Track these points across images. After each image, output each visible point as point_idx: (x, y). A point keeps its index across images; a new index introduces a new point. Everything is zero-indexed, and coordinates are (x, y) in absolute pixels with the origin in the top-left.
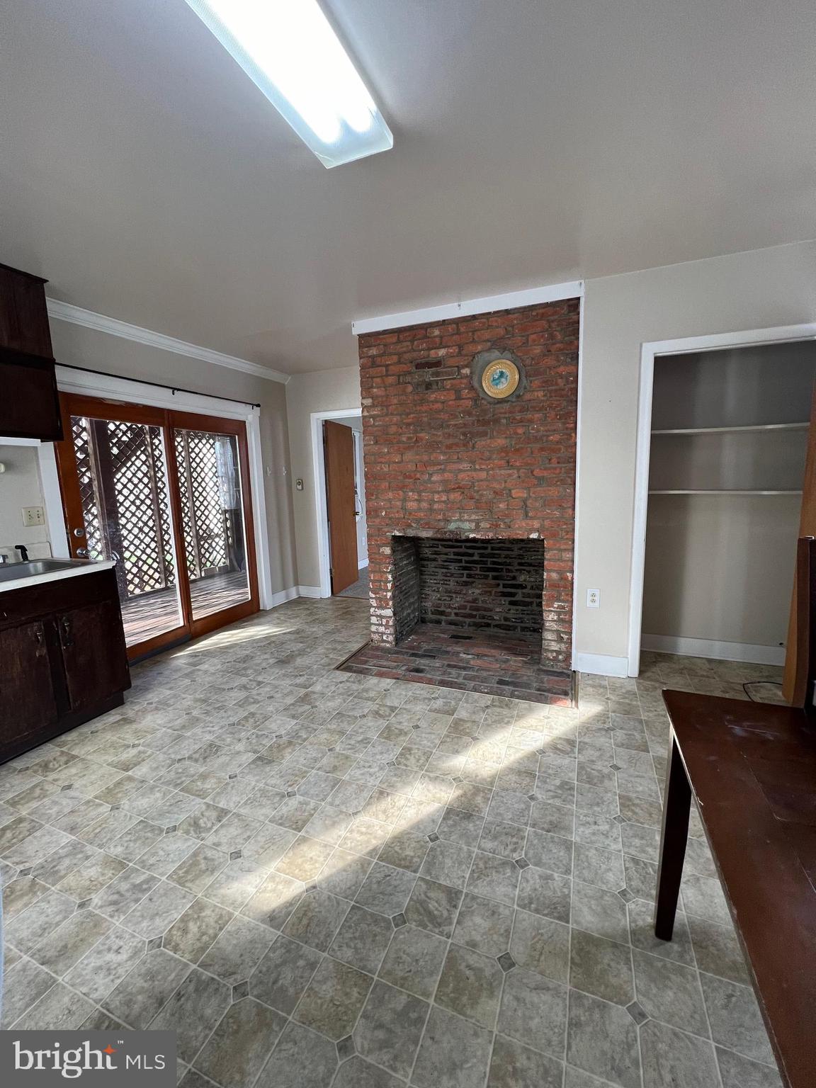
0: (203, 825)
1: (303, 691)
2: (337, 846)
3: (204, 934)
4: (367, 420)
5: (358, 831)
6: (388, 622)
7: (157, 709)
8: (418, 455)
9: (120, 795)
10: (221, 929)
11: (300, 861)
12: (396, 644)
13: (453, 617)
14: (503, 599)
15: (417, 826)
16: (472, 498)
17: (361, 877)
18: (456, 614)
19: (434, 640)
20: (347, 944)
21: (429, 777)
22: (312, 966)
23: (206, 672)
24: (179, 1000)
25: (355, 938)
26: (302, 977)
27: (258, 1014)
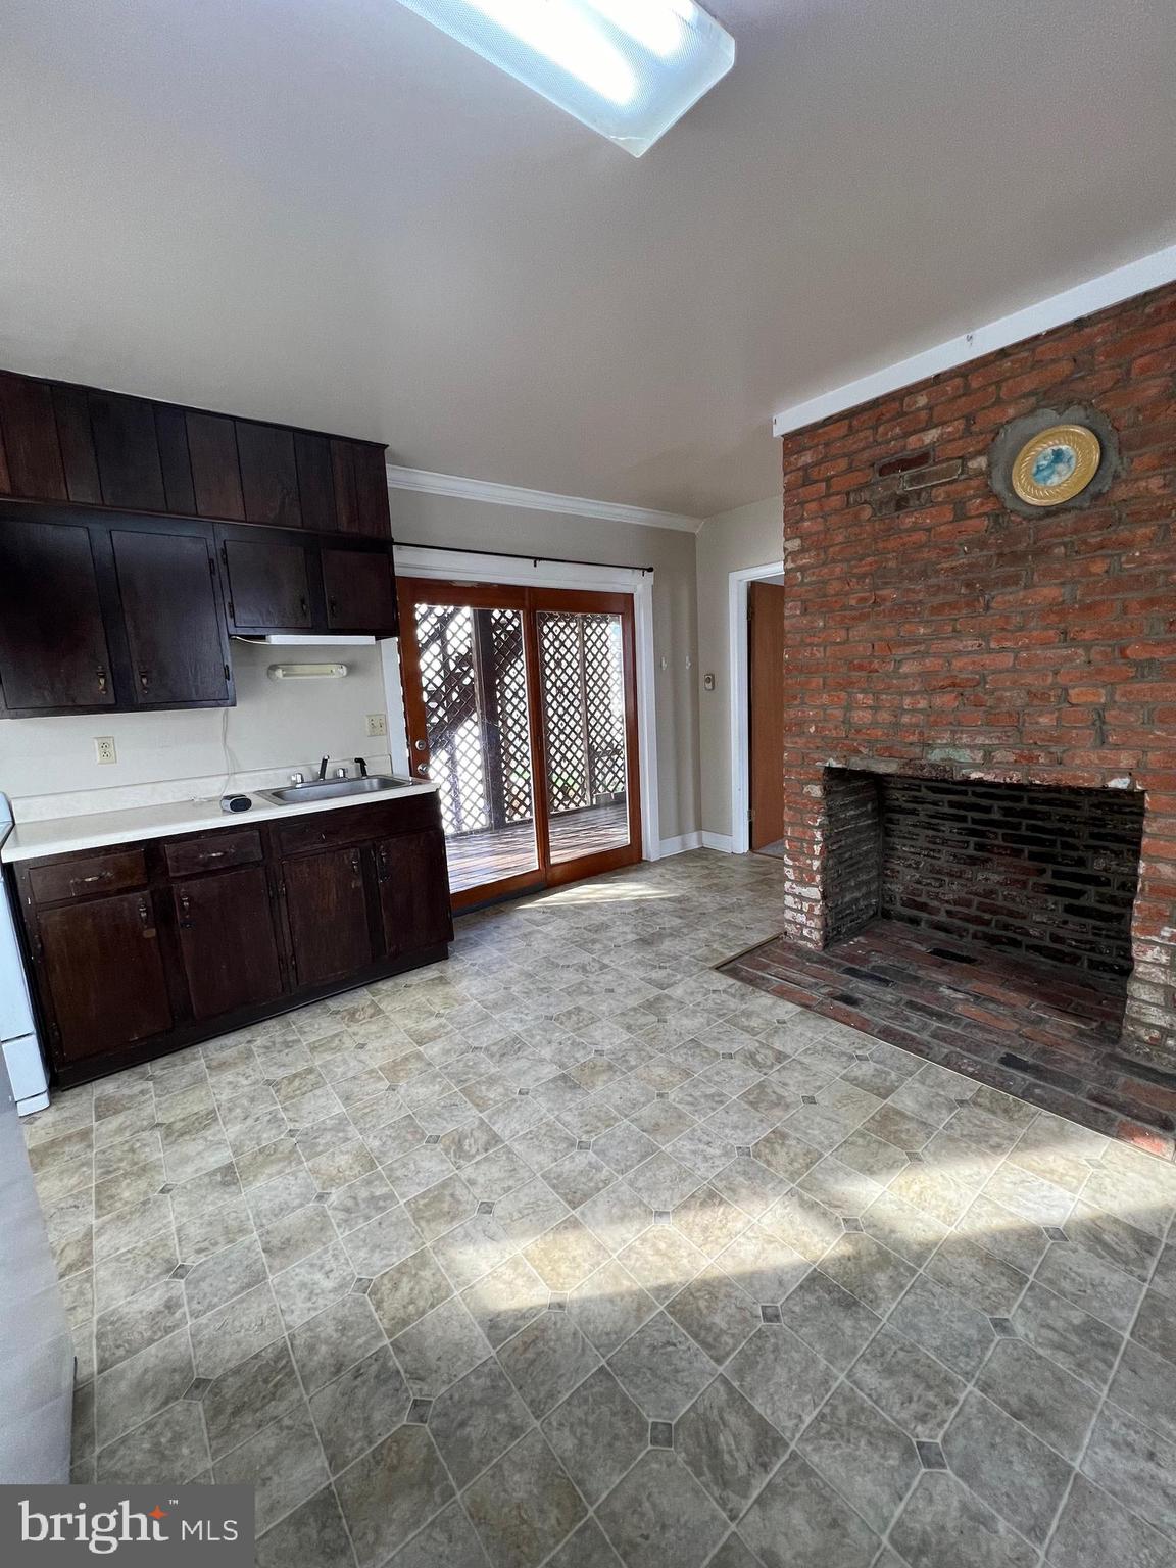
0: (467, 1148)
1: (657, 992)
2: (614, 1257)
3: (412, 1302)
4: (791, 575)
5: (654, 1245)
6: (811, 908)
7: (478, 973)
8: (877, 627)
9: (402, 1074)
10: (432, 1306)
11: (557, 1254)
12: (825, 947)
13: (942, 917)
14: (1051, 899)
15: (750, 1279)
16: (979, 705)
17: (631, 1323)
18: (949, 912)
19: (897, 951)
20: (572, 1426)
21: (801, 1198)
22: (515, 1431)
23: (547, 936)
24: (356, 1378)
25: (586, 1423)
26: (495, 1440)
27: (425, 1460)
